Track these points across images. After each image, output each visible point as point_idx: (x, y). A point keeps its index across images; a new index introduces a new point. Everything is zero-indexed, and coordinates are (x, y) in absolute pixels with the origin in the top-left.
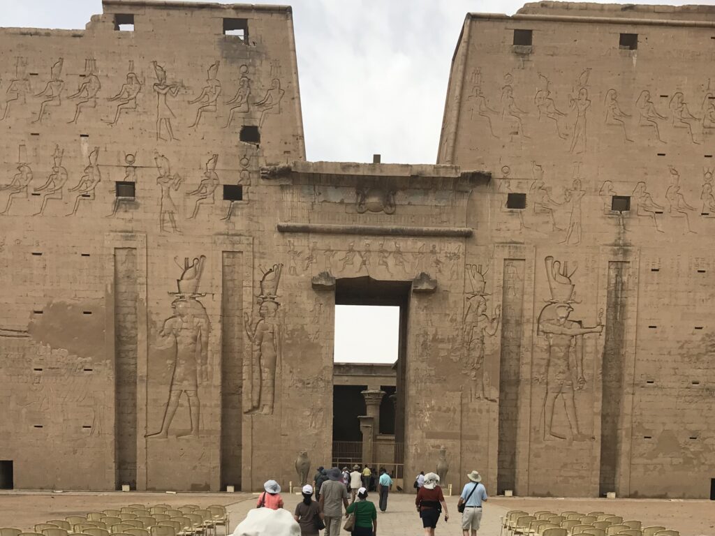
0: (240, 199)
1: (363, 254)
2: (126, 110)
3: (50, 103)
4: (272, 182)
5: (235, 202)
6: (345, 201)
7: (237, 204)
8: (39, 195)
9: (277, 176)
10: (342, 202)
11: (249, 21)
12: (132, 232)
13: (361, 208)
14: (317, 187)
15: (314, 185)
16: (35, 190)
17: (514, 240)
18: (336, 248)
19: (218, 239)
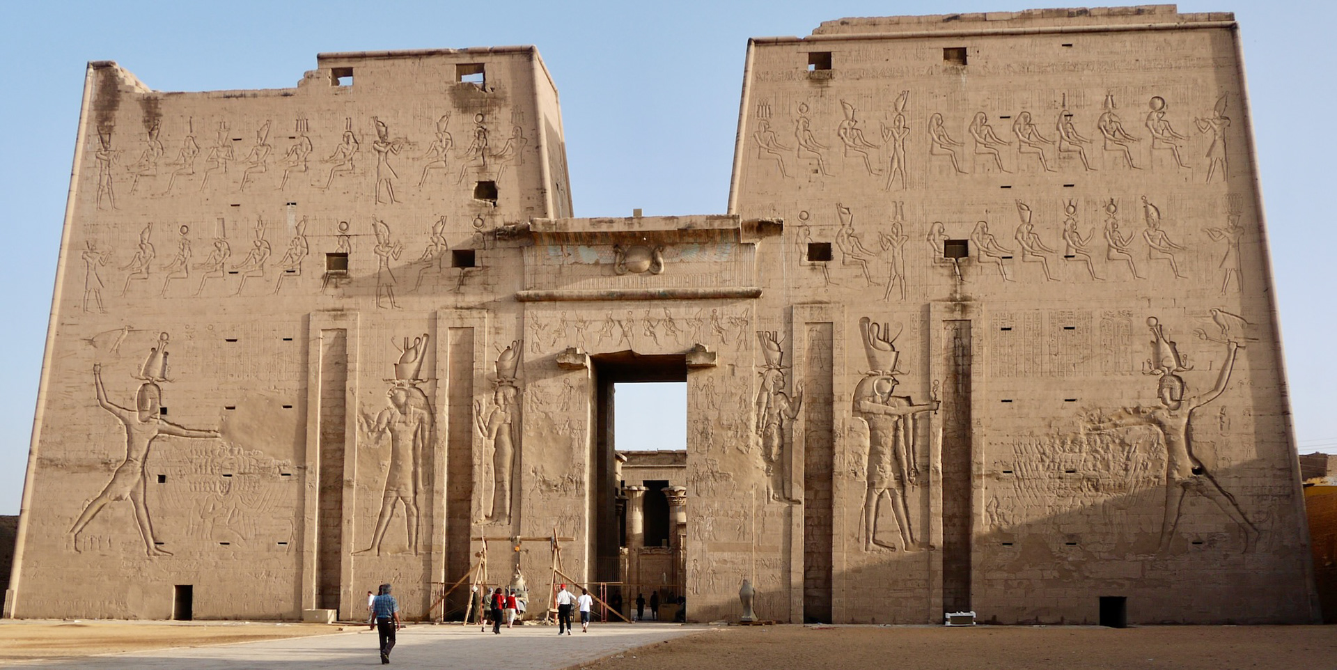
0: (472, 265)
1: (624, 324)
2: (341, 173)
3: (253, 170)
4: (511, 243)
5: (467, 269)
6: (602, 262)
7: (469, 272)
8: (237, 273)
9: (516, 237)
10: (597, 264)
11: (485, 65)
12: (342, 310)
13: (621, 267)
14: (564, 247)
15: (562, 245)
16: (233, 267)
17: (818, 299)
18: (589, 319)
19: (445, 313)
